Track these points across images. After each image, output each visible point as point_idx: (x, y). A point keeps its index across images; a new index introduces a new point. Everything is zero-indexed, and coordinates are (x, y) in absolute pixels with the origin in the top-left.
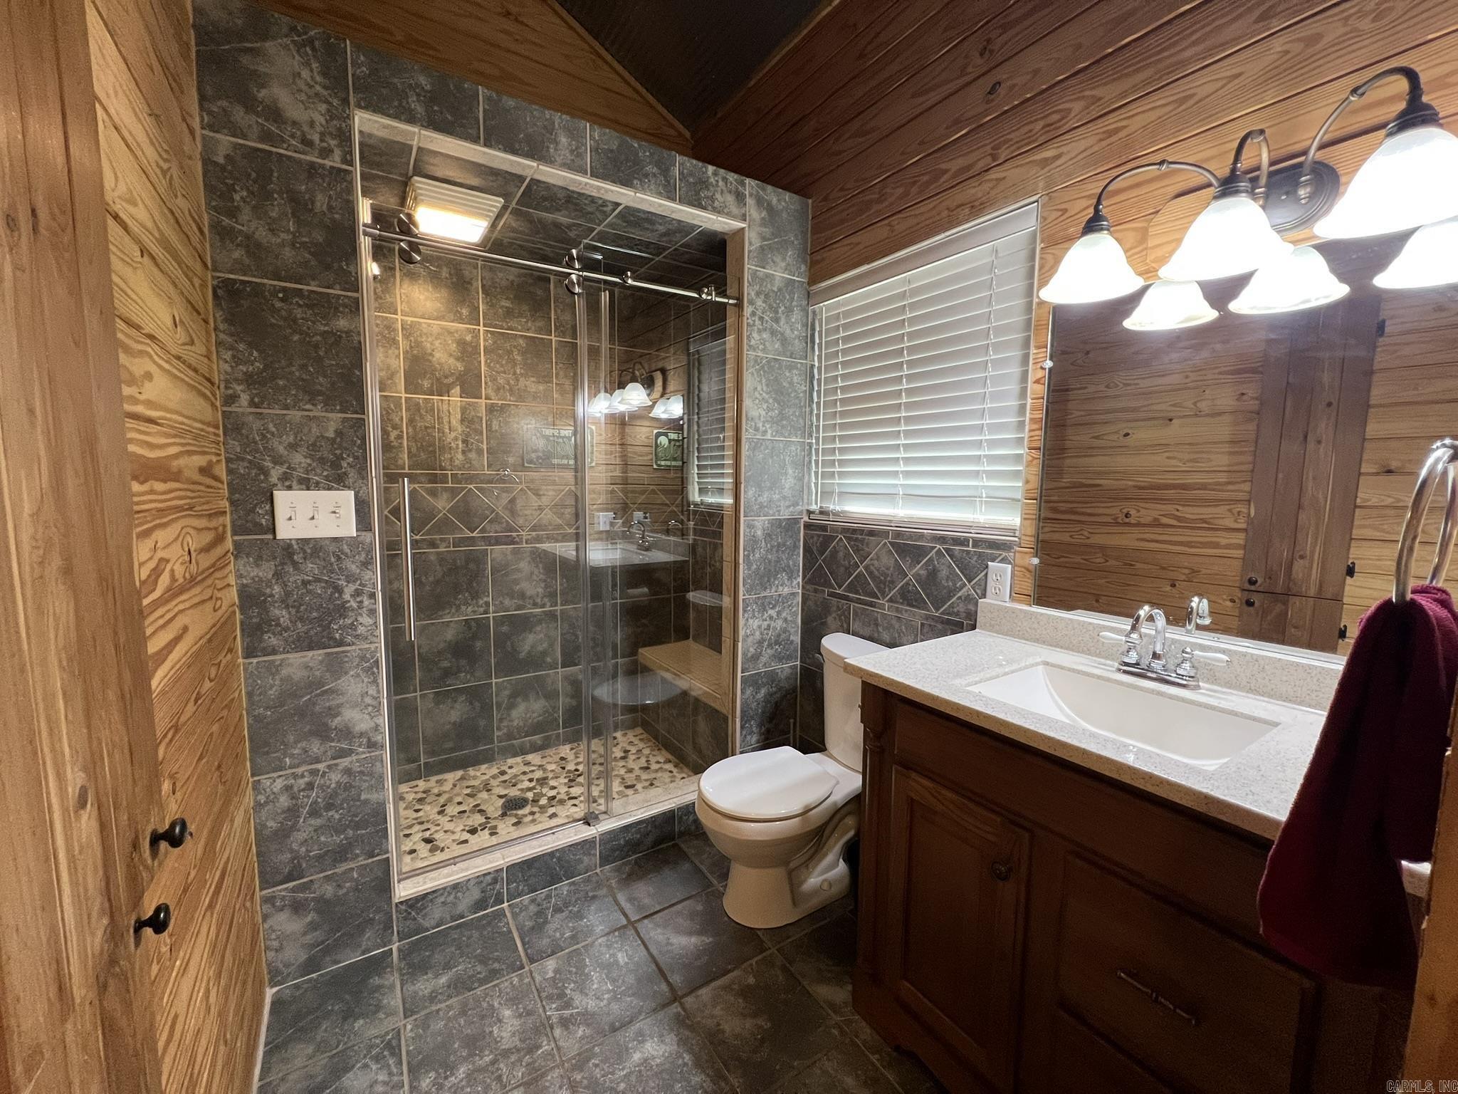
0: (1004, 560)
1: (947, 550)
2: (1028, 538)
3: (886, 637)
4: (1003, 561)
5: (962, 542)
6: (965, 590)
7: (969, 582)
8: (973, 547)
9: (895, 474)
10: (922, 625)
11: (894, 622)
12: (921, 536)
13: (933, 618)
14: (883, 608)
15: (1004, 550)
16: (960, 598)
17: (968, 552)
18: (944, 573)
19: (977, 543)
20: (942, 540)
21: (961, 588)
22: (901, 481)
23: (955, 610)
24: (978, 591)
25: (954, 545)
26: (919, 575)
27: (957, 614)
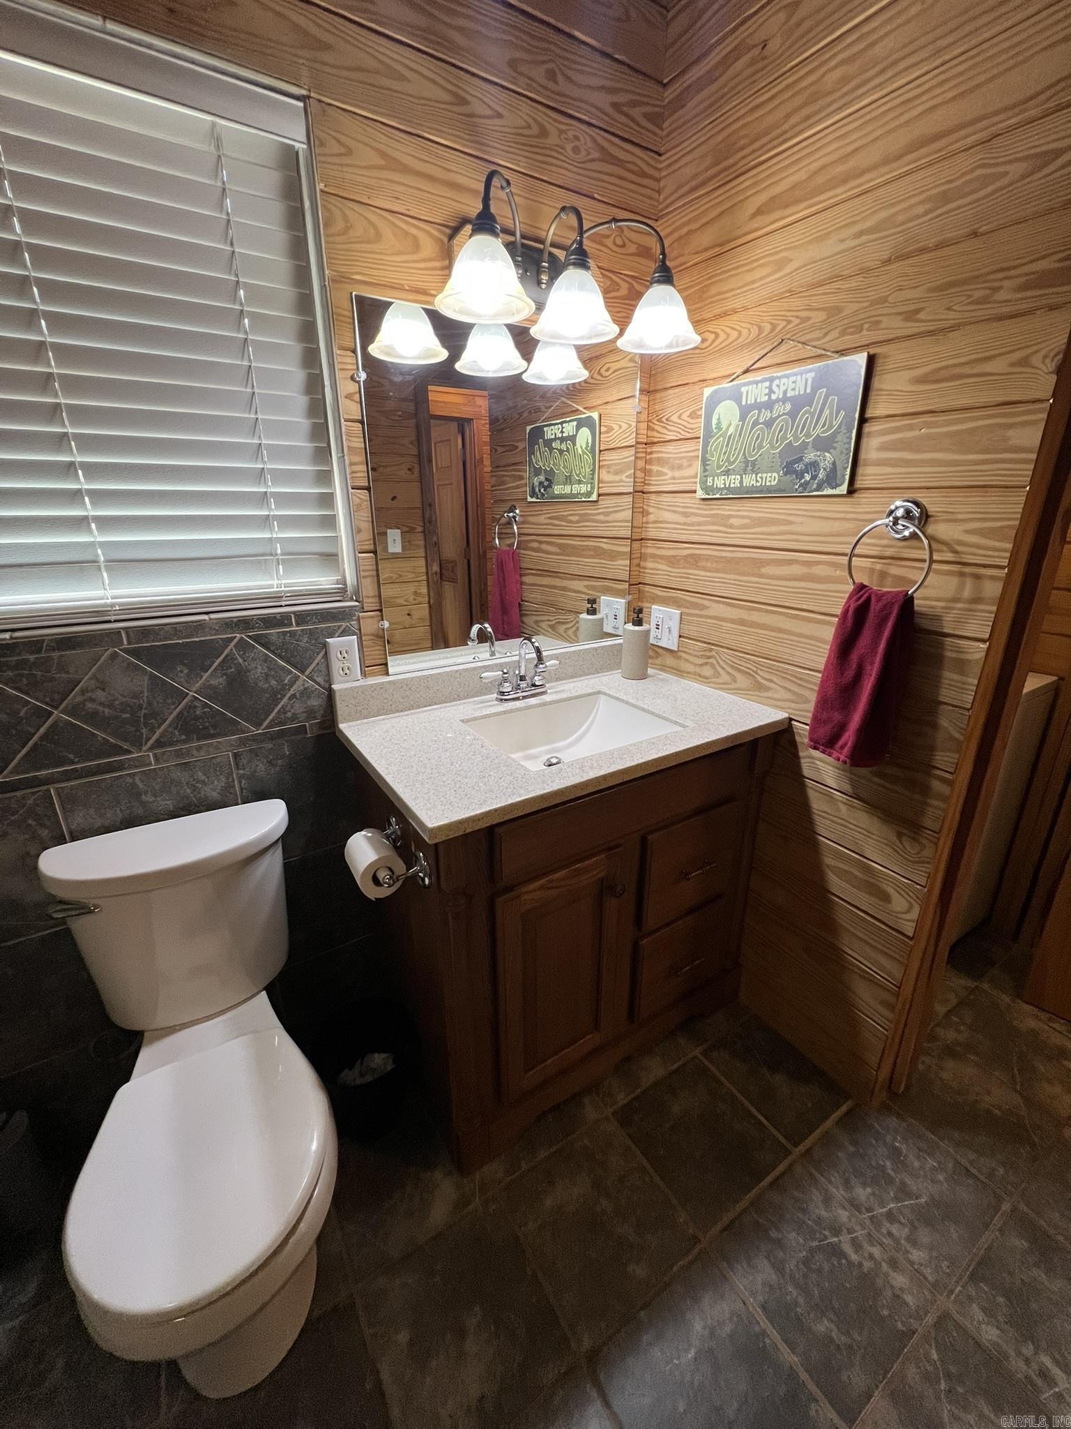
0: (345, 633)
1: (256, 639)
2: (370, 600)
3: (168, 803)
4: (343, 634)
5: (283, 620)
6: (299, 683)
7: (303, 672)
8: (298, 624)
9: (80, 523)
10: (236, 756)
11: (177, 774)
12: (200, 626)
13: (254, 739)
14: (142, 762)
15: (343, 619)
16: (294, 696)
17: (292, 634)
18: (258, 670)
19: (302, 618)
20: (245, 624)
21: (292, 683)
22: (97, 536)
23: (289, 715)
24: (319, 680)
25: (267, 628)
26: (211, 687)
27: (294, 718)
